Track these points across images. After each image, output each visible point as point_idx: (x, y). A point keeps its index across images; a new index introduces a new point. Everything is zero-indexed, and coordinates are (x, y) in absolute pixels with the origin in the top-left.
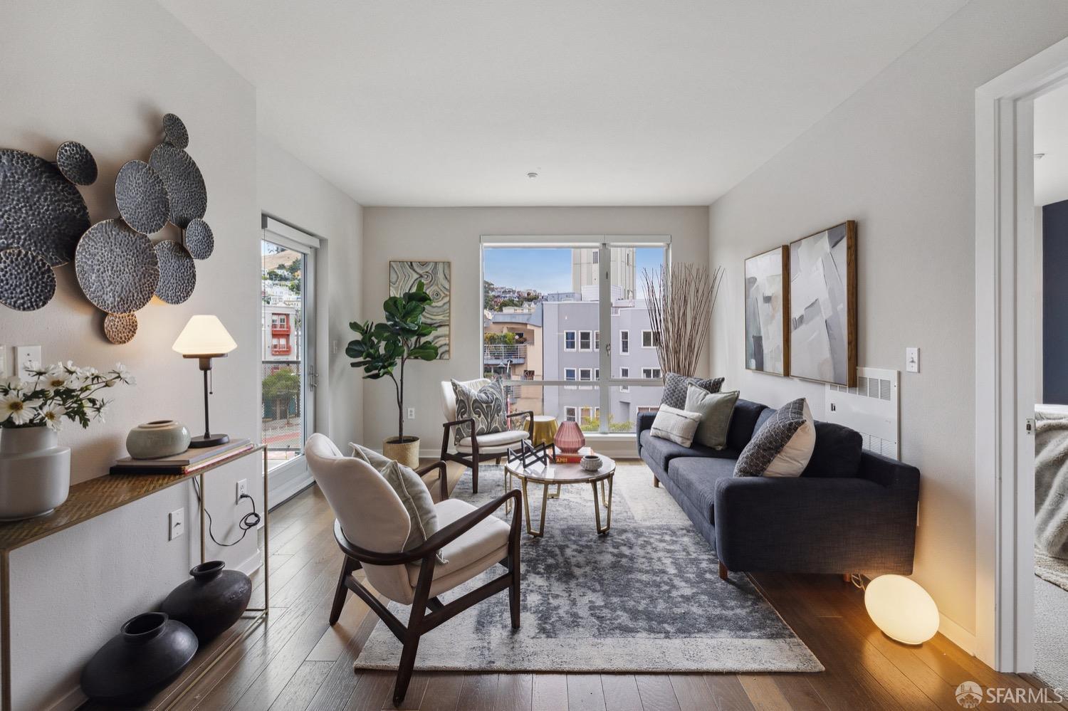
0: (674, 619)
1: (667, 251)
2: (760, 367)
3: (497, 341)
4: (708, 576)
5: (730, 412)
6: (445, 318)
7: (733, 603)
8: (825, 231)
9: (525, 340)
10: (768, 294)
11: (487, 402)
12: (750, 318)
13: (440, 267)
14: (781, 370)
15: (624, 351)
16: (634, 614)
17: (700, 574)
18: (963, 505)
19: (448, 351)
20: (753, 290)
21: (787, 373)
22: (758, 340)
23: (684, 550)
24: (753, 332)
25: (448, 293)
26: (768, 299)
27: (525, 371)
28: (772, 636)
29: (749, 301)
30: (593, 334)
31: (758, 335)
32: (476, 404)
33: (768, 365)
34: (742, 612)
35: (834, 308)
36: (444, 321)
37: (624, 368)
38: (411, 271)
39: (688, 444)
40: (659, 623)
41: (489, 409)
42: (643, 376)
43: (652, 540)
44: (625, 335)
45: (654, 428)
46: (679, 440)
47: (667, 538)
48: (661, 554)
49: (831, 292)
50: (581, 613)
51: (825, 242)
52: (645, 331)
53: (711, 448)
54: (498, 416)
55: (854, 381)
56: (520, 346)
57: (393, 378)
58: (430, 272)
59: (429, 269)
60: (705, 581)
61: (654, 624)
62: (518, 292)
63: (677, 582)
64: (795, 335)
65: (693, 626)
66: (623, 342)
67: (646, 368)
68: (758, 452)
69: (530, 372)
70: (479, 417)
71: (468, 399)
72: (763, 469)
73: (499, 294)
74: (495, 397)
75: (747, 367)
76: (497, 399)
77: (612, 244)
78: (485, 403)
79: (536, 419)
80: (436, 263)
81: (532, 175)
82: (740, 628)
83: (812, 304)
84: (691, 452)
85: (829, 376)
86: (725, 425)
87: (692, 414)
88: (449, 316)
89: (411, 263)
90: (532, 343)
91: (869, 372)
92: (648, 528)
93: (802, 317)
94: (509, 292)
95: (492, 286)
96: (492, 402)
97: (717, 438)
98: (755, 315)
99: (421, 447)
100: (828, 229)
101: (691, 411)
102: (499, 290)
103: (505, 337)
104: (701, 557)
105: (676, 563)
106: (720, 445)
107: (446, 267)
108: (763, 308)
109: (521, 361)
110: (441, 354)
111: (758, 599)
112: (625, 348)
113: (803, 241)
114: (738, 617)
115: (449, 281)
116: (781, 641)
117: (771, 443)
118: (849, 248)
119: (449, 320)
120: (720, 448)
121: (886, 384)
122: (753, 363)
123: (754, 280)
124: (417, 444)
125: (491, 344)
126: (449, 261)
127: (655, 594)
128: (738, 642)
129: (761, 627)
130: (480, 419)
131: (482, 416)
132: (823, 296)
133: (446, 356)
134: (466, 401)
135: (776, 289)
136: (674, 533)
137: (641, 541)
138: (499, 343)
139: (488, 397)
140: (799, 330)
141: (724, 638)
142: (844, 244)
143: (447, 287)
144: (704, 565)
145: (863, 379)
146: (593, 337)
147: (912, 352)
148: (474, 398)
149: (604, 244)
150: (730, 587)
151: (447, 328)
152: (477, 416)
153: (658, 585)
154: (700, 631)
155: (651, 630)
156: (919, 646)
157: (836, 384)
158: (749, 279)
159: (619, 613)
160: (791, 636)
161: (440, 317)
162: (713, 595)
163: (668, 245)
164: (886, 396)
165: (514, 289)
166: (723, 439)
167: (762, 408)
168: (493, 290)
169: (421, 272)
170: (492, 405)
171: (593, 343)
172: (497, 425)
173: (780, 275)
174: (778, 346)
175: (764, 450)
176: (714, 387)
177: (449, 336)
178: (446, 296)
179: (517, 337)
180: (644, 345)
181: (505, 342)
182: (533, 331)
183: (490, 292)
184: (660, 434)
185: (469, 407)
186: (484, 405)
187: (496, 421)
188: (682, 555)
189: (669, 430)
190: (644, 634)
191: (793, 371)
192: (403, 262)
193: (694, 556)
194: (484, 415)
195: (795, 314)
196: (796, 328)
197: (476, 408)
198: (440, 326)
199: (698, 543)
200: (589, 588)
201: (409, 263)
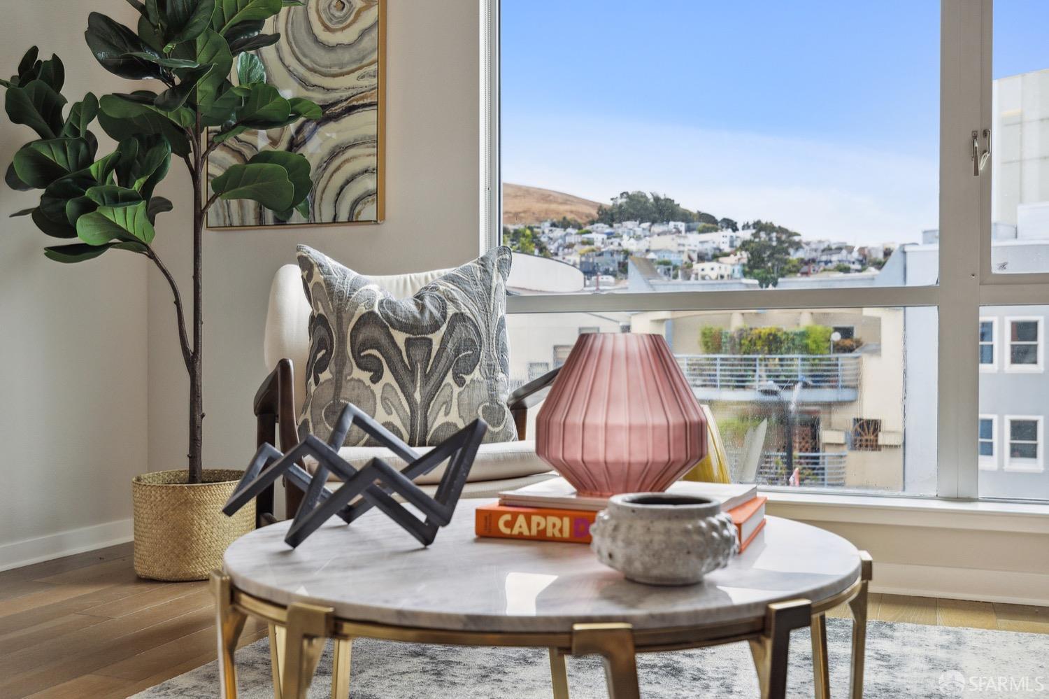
3: (785, 346)
6: (365, 82)
9: (859, 344)
11: (410, 326)
19: (376, 195)
27: (857, 420)
32: (367, 333)
36: (362, 93)
41: (418, 354)
54: (460, 382)
56: (844, 358)
57: (157, 262)
62: (862, 250)
69: (868, 422)
70: (376, 378)
71: (339, 312)
73: (813, 255)
74: (451, 310)
76: (460, 317)
78: (403, 327)
88: (381, 74)
90: (877, 351)
94: (839, 249)
95: (796, 239)
96: (435, 327)
102: (814, 246)
103: (804, 335)
109: (846, 395)
110: (356, 203)
119: (381, 88)
125: (770, 352)
130: (377, 388)
131: (388, 376)
133: (368, 212)
134: (332, 321)
138: (788, 351)
139: (422, 308)
148: (362, 310)
151: (370, 115)
152: (365, 376)
161: (350, 80)
165: (849, 244)
168: (798, 246)
170: (436, 338)
177: (378, 141)
179: (836, 337)
181: (805, 349)
182: (879, 319)
183: (791, 251)
186: (400, 338)
187: (448, 404)
194: (394, 371)
197: (365, 345)
198: (350, 110)
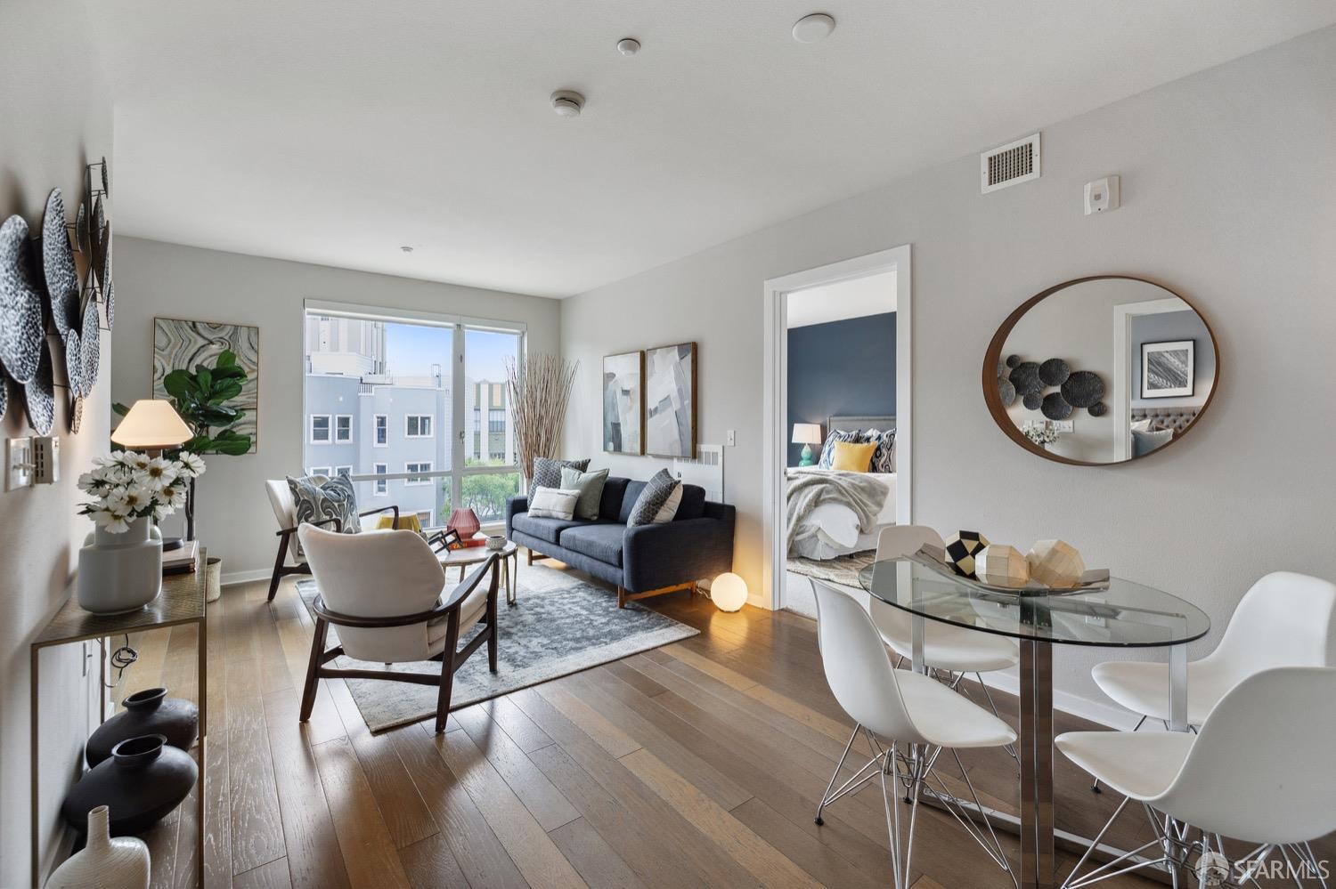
0: (605, 636)
1: (522, 338)
2: (618, 448)
4: (611, 609)
5: (601, 486)
6: (250, 400)
7: (636, 618)
8: (675, 345)
10: (626, 388)
12: (608, 407)
13: (243, 333)
14: (638, 450)
15: (379, 442)
16: (577, 640)
17: (606, 610)
18: (757, 523)
19: (255, 443)
20: (611, 383)
21: (643, 452)
22: (616, 426)
23: (585, 600)
24: (611, 419)
25: (256, 368)
26: (626, 392)
28: (667, 627)
29: (608, 393)
30: (333, 420)
31: (616, 422)
32: (326, 504)
33: (626, 447)
34: (645, 621)
35: (682, 403)
36: (249, 403)
37: (380, 464)
38: (194, 334)
39: (570, 517)
40: (597, 640)
42: (406, 471)
43: (556, 600)
44: (382, 421)
45: (534, 509)
46: (561, 515)
47: (566, 596)
48: (569, 606)
49: (680, 391)
50: (536, 650)
51: (675, 353)
52: (410, 415)
53: (586, 519)
55: (695, 455)
58: (227, 338)
59: (224, 334)
60: (611, 612)
61: (594, 641)
63: (592, 617)
64: (650, 422)
65: (619, 635)
66: (379, 430)
67: (411, 463)
68: (649, 508)
71: (314, 498)
72: (653, 519)
74: (346, 494)
75: (605, 449)
76: (349, 496)
77: (467, 326)
78: (336, 502)
79: (401, 514)
80: (236, 327)
81: (406, 249)
82: (646, 628)
83: (666, 399)
84: (574, 523)
85: (678, 452)
86: (598, 498)
87: (571, 491)
88: (257, 395)
89: (194, 323)
91: (704, 448)
92: (545, 593)
93: (656, 409)
97: (592, 510)
98: (614, 406)
99: (222, 572)
100: (678, 345)
101: (568, 489)
104: (599, 601)
105: (583, 608)
106: (595, 515)
107: (252, 334)
108: (622, 401)
111: (649, 613)
112: (382, 435)
113: (658, 350)
114: (643, 624)
115: (257, 352)
116: (673, 627)
117: (657, 499)
118: (693, 361)
119: (257, 403)
120: (596, 518)
121: (715, 454)
122: (611, 446)
123: (613, 375)
124: (219, 565)
126: (259, 326)
127: (583, 627)
128: (649, 634)
129: (659, 624)
131: (334, 516)
132: (674, 394)
133: (253, 449)
134: (312, 502)
135: (634, 384)
136: (569, 592)
137: (547, 602)
139: (339, 494)
140: (654, 418)
141: (641, 635)
142: (689, 358)
143: (255, 360)
144: (604, 604)
145: (700, 453)
146: (334, 425)
147: (730, 433)
148: (322, 497)
149: (459, 326)
150: (629, 611)
151: (254, 413)
153: (581, 622)
154: (625, 636)
155: (594, 644)
156: (738, 611)
157: (682, 457)
158: (607, 374)
159: (565, 643)
160: (677, 624)
162: (621, 618)
163: (523, 333)
164: (715, 463)
166: (596, 510)
167: (628, 481)
169: (211, 337)
170: (345, 503)
171: (334, 432)
172: (351, 526)
173: (636, 374)
174: (636, 431)
175: (653, 505)
176: (583, 467)
177: (255, 423)
178: (253, 371)
180: (409, 434)
184: (540, 513)
185: (317, 508)
188: (585, 603)
189: (551, 508)
190: (591, 647)
191: (649, 450)
192: (179, 321)
193: (594, 601)
195: (651, 405)
196: (651, 416)
197: (325, 508)
199: (591, 594)
200: (531, 636)
201: (190, 324)
